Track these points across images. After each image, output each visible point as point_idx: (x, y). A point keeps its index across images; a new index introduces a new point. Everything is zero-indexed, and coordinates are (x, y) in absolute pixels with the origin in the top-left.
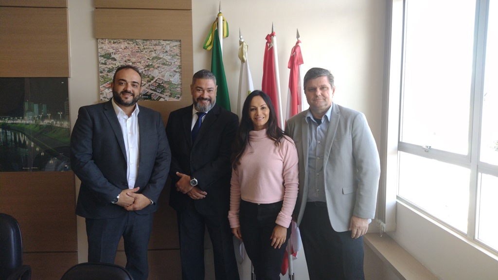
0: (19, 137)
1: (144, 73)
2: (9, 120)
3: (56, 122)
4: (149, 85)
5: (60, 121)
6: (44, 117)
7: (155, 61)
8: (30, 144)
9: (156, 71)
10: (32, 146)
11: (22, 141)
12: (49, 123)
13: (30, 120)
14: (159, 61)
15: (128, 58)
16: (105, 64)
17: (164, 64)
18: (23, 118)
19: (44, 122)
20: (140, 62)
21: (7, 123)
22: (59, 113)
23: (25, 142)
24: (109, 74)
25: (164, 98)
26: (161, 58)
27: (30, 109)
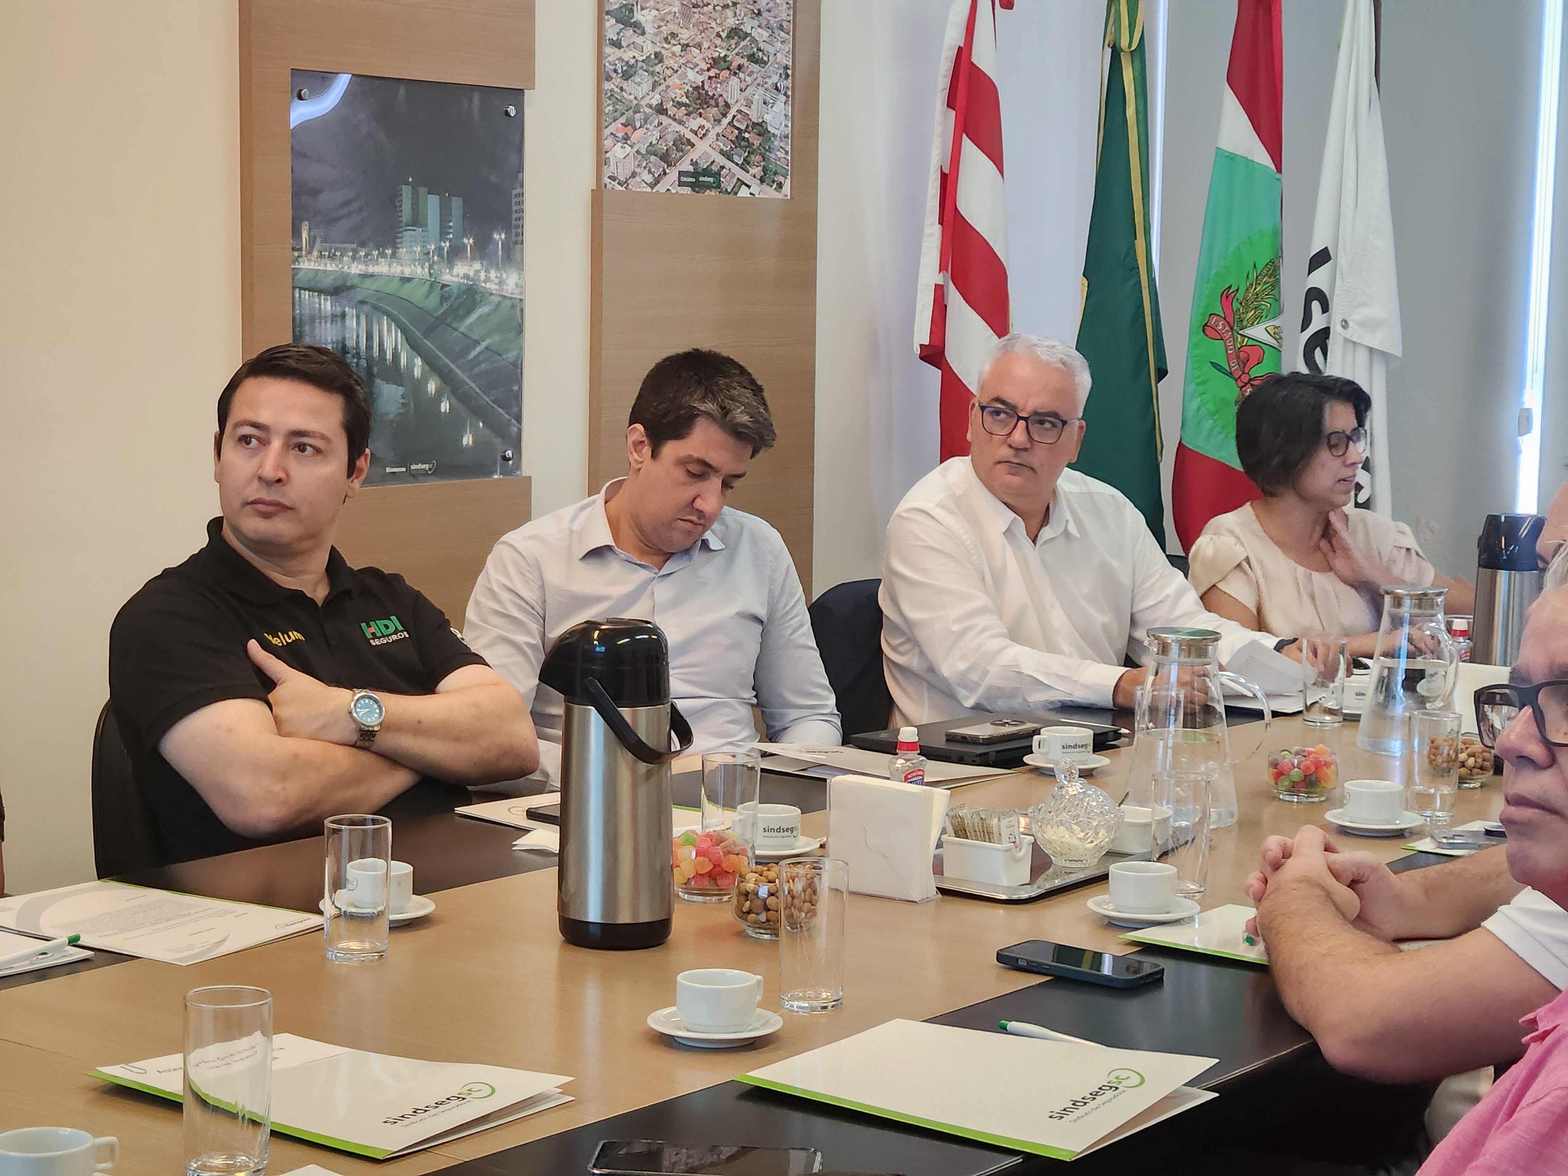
0: (380, 331)
1: (706, 87)
2: (354, 258)
3: (487, 271)
4: (718, 135)
5: (498, 269)
6: (456, 253)
7: (733, 42)
8: (410, 366)
9: (734, 81)
10: (417, 372)
11: (389, 356)
12: (466, 276)
13: (413, 261)
14: (743, 44)
15: (673, 28)
16: (617, 44)
17: (752, 58)
18: (394, 255)
19: (455, 272)
20: (699, 46)
21: (347, 276)
22: (496, 236)
23: (396, 355)
24: (625, 85)
25: (749, 187)
26: (747, 35)
27: (417, 221)
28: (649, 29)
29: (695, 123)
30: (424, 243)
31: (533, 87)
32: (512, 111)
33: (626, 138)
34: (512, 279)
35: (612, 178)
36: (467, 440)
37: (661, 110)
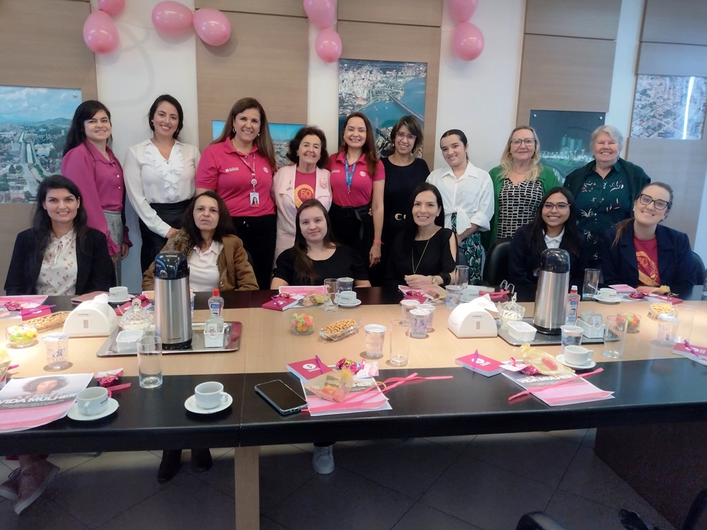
3: (588, 158)
6: (579, 153)
12: (581, 159)
13: (565, 155)
18: (558, 154)
19: (578, 158)
24: (641, 111)
27: (567, 145)
28: (652, 96)
29: (666, 120)
30: (569, 151)
31: (608, 111)
32: (601, 118)
33: (640, 124)
35: (634, 135)
37: (654, 117)
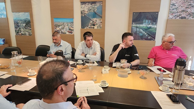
1: (185, 10)
2: (138, 25)
3: (153, 26)
4: (186, 14)
7: (189, 6)
15: (180, 5)
18: (142, 25)
19: (149, 26)
20: (184, 6)
22: (154, 23)
24: (172, 10)
25: (190, 18)
26: (192, 5)
28: (177, 5)
29: (182, 13)
30: (146, 24)
31: (159, 11)
32: (157, 13)
33: (172, 15)
34: (155, 26)
35: (170, 18)
36: (149, 38)
37: (177, 12)
